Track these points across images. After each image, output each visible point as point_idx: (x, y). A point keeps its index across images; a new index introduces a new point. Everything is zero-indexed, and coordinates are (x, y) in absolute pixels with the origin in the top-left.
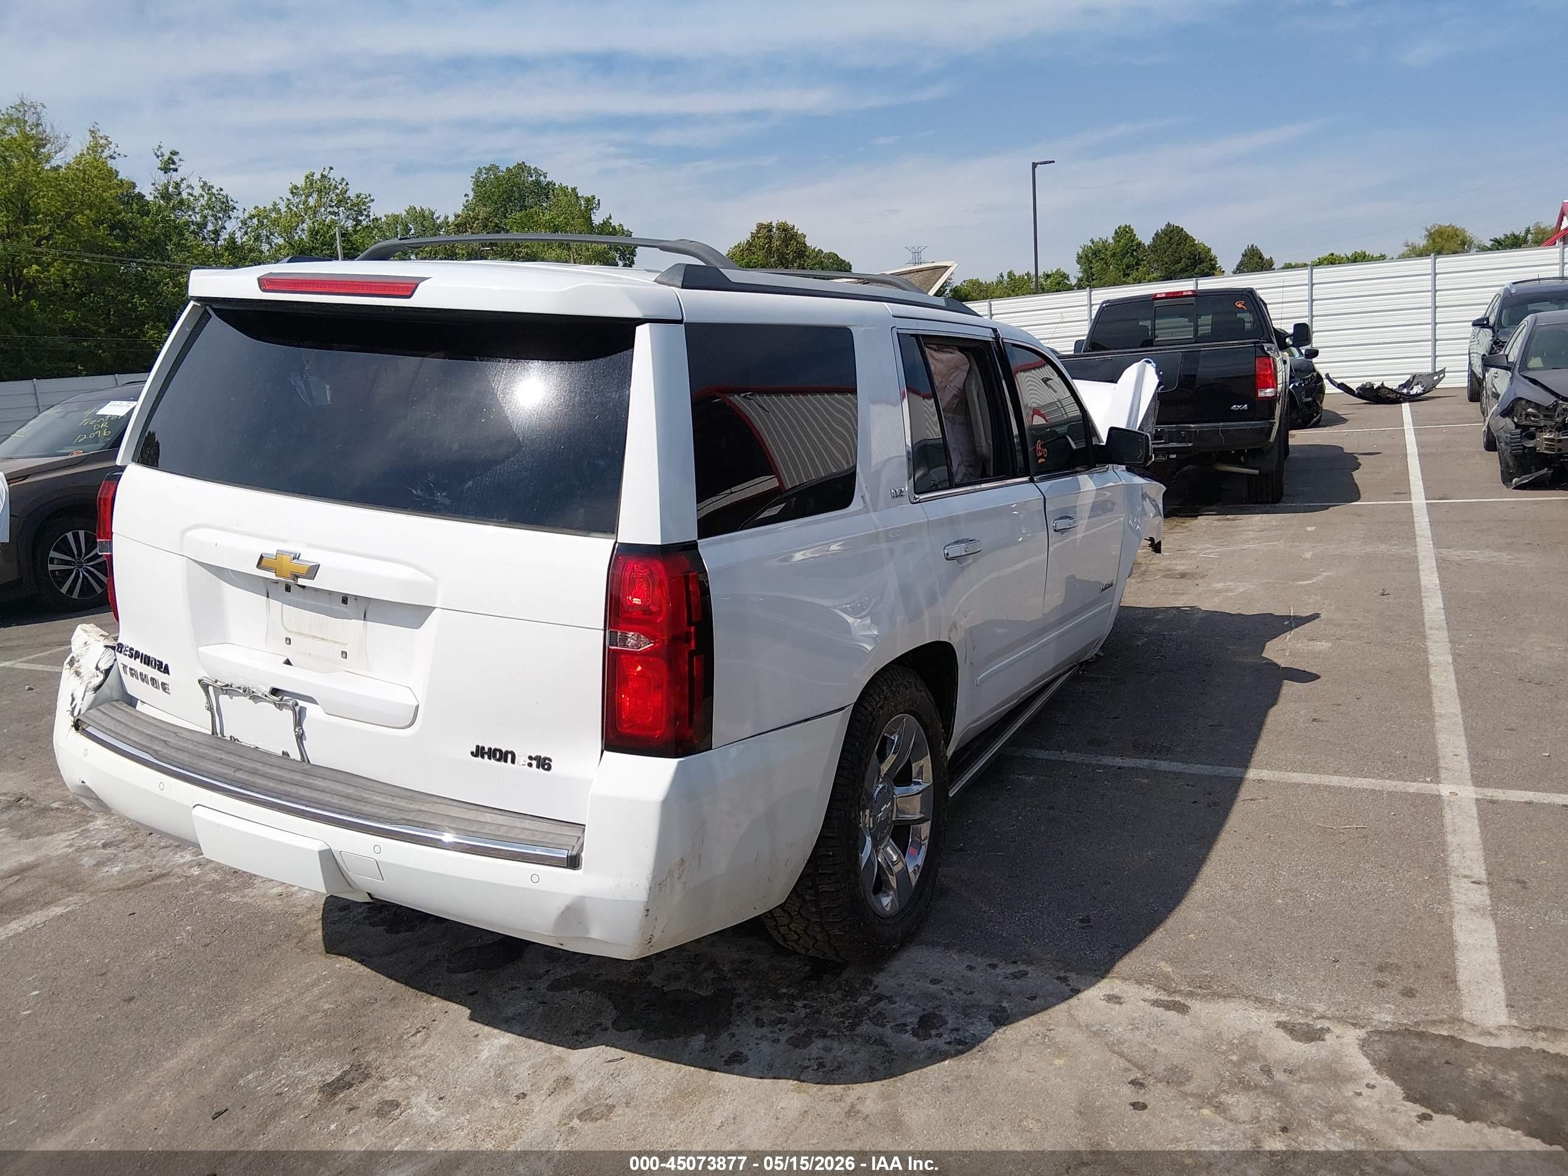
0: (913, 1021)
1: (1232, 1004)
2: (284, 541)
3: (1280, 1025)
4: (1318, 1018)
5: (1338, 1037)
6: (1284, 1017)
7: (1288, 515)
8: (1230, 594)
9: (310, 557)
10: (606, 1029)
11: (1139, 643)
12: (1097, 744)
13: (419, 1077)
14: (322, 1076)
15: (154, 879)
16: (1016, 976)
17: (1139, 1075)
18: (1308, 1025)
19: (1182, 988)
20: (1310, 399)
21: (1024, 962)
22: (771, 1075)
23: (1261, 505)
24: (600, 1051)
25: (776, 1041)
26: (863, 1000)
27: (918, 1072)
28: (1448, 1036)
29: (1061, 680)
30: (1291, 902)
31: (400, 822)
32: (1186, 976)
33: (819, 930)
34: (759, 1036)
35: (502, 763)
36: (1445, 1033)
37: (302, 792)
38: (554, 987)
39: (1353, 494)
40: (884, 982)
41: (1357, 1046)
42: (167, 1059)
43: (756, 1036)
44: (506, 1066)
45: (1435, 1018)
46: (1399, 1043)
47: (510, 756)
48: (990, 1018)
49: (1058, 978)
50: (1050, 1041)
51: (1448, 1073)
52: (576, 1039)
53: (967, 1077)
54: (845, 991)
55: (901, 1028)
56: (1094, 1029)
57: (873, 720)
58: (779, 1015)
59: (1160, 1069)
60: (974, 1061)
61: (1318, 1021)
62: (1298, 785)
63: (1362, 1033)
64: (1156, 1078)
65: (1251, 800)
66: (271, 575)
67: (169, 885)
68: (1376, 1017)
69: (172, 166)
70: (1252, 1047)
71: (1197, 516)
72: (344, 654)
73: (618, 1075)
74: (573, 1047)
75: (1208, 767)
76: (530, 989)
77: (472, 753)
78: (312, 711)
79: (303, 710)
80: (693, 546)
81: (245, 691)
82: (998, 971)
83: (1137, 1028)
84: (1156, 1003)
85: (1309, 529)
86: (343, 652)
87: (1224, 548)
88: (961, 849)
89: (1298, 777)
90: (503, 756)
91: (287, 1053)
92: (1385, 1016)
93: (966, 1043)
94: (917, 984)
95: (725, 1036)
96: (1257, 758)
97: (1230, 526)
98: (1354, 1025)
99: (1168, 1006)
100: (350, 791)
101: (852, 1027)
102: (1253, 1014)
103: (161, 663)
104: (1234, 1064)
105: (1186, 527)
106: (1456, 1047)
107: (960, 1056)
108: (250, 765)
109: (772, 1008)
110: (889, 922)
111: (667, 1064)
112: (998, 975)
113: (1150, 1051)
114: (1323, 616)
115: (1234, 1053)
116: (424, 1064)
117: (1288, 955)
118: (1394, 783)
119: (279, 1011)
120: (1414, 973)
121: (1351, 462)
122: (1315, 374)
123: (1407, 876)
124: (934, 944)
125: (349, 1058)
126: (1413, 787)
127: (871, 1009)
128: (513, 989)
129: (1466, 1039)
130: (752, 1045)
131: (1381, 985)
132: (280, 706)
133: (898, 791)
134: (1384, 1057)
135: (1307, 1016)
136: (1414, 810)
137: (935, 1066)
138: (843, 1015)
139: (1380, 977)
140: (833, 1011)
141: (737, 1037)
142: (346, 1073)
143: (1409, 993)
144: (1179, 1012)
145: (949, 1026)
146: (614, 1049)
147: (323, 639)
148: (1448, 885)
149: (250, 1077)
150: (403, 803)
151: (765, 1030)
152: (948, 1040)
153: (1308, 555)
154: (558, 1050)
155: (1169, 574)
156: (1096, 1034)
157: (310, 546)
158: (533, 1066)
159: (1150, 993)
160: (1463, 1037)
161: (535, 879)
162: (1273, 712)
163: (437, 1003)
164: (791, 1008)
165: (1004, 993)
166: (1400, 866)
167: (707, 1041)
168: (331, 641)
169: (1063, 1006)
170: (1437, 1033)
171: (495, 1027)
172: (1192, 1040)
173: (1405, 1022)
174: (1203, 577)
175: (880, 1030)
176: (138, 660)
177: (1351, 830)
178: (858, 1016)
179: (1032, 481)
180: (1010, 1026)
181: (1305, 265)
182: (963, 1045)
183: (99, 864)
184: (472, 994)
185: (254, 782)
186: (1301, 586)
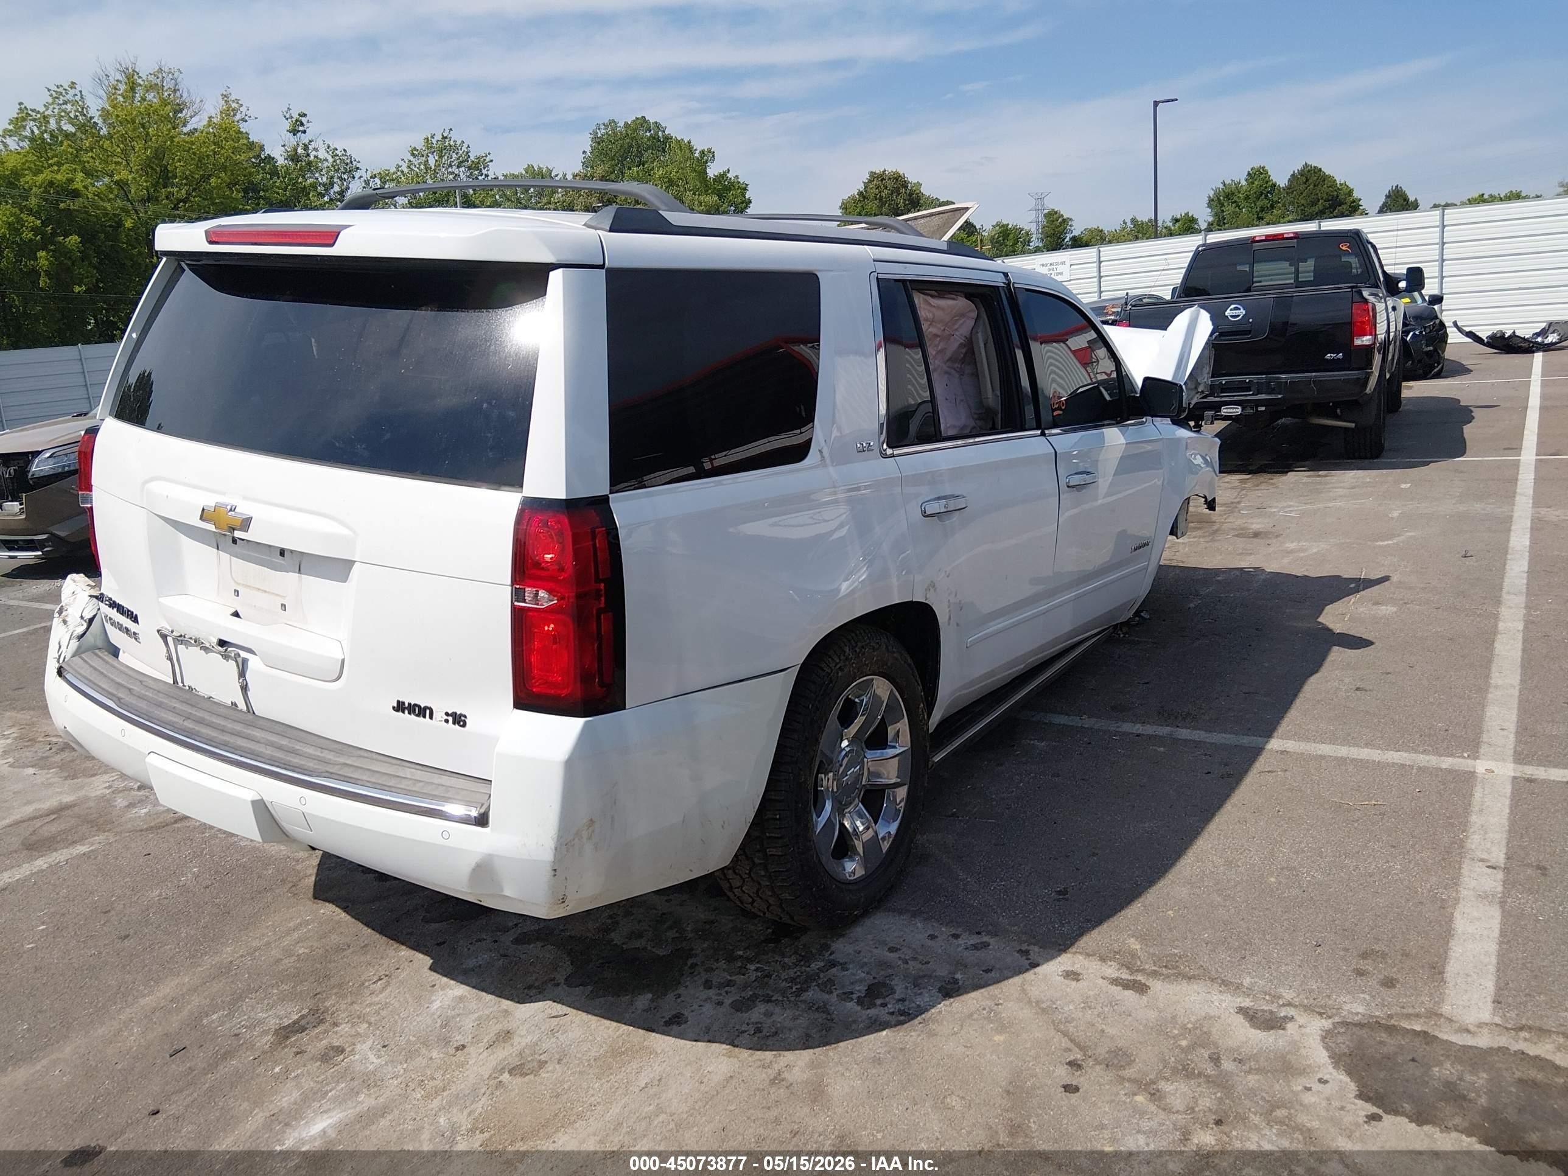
0: (860, 989)
1: (1195, 987)
2: (224, 494)
3: (1242, 1011)
4: (1284, 1005)
5: (1300, 1027)
6: (1247, 1003)
7: (1385, 471)
8: (1302, 554)
9: (244, 509)
10: (558, 985)
11: (1192, 605)
12: (1120, 710)
13: (370, 1024)
14: (281, 1019)
15: (176, 822)
16: (975, 947)
17: (1079, 1056)
18: (1271, 1012)
19: (1147, 967)
20: (1431, 348)
21: (989, 933)
22: (706, 1038)
23: (1359, 461)
24: (547, 1007)
25: (720, 1003)
26: (815, 966)
27: (853, 1041)
28: (1420, 1032)
29: (1088, 644)
30: (1284, 881)
31: (324, 775)
32: (1154, 955)
33: (770, 893)
34: (705, 997)
35: (421, 719)
36: (1418, 1028)
37: (241, 742)
38: (517, 941)
39: (1458, 448)
40: (841, 948)
41: (1319, 1038)
42: (144, 996)
43: (701, 998)
44: (453, 1017)
45: (1411, 1011)
46: (1365, 1036)
47: (428, 712)
48: (940, 990)
49: (1020, 951)
50: (995, 1015)
51: (1411, 1072)
52: (525, 993)
53: (902, 1049)
54: (800, 955)
55: (847, 996)
56: (1044, 1006)
57: (831, 681)
58: (729, 978)
59: (1102, 1051)
60: (912, 1034)
61: (1283, 1009)
62: (1323, 757)
63: (1327, 1024)
64: (1096, 1059)
65: (1269, 772)
66: (211, 527)
67: (189, 827)
68: (1347, 1007)
69: (301, 128)
70: (1205, 1033)
71: (1287, 472)
72: (284, 607)
73: (558, 1031)
74: (521, 1001)
75: (1232, 736)
76: (496, 941)
77: (394, 708)
78: (254, 663)
79: (245, 661)
80: (605, 500)
81: (195, 642)
82: (960, 941)
83: (1090, 1008)
84: (1116, 982)
85: (1403, 486)
86: (282, 605)
87: (1308, 506)
88: (953, 815)
89: (1325, 749)
90: (421, 711)
91: (253, 995)
92: (1356, 1007)
93: (909, 1014)
94: (875, 951)
95: (671, 996)
96: (1284, 727)
97: (1320, 483)
98: (1321, 1014)
99: (1127, 985)
100: (284, 742)
101: (798, 994)
102: (1215, 997)
103: (132, 613)
104: (1182, 1049)
105: (1273, 484)
106: (1427, 1044)
107: (899, 1027)
108: (200, 714)
109: (724, 970)
110: (851, 887)
111: (607, 1023)
112: (959, 946)
113: (1096, 1031)
114: (1395, 578)
115: (1185, 1038)
116: (377, 1013)
117: (1268, 937)
118: (1428, 758)
119: (257, 954)
120: (1400, 962)
121: (1465, 414)
122: (1437, 321)
123: (1418, 857)
124: (901, 912)
125: (310, 1003)
126: (1447, 762)
127: (822, 975)
128: (479, 940)
129: (1440, 1036)
130: (695, 1006)
131: (1360, 973)
132: (226, 657)
133: (870, 754)
134: (1346, 1050)
135: (1273, 1003)
136: (1442, 787)
137: (872, 1036)
138: (793, 980)
139: (1363, 965)
140: (784, 975)
141: (682, 998)
142: (303, 1017)
143: (1389, 983)
144: (1137, 991)
145: (897, 996)
146: (560, 1005)
147: (265, 592)
148: (1460, 868)
149: (215, 1017)
150: (330, 756)
151: (711, 993)
152: (891, 1011)
153: (1395, 514)
154: (506, 1004)
155: (1242, 533)
156: (1044, 1011)
157: (245, 498)
158: (479, 1018)
159: (1112, 970)
160: (1436, 1033)
161: (446, 835)
162: (1313, 679)
163: (405, 952)
164: (742, 971)
165: (961, 965)
166: (1413, 846)
167: (652, 1000)
168: (272, 594)
169: (1017, 980)
170: (1408, 1027)
171: (452, 979)
172: (1144, 1022)
173: (1377, 1014)
174: (1277, 537)
175: (826, 996)
176: (115, 609)
177: (1368, 807)
178: (807, 982)
179: (1043, 434)
180: (958, 998)
181: (1439, 206)
182: (906, 1015)
183: (131, 805)
184: (439, 944)
185: (198, 732)
186: (1380, 546)
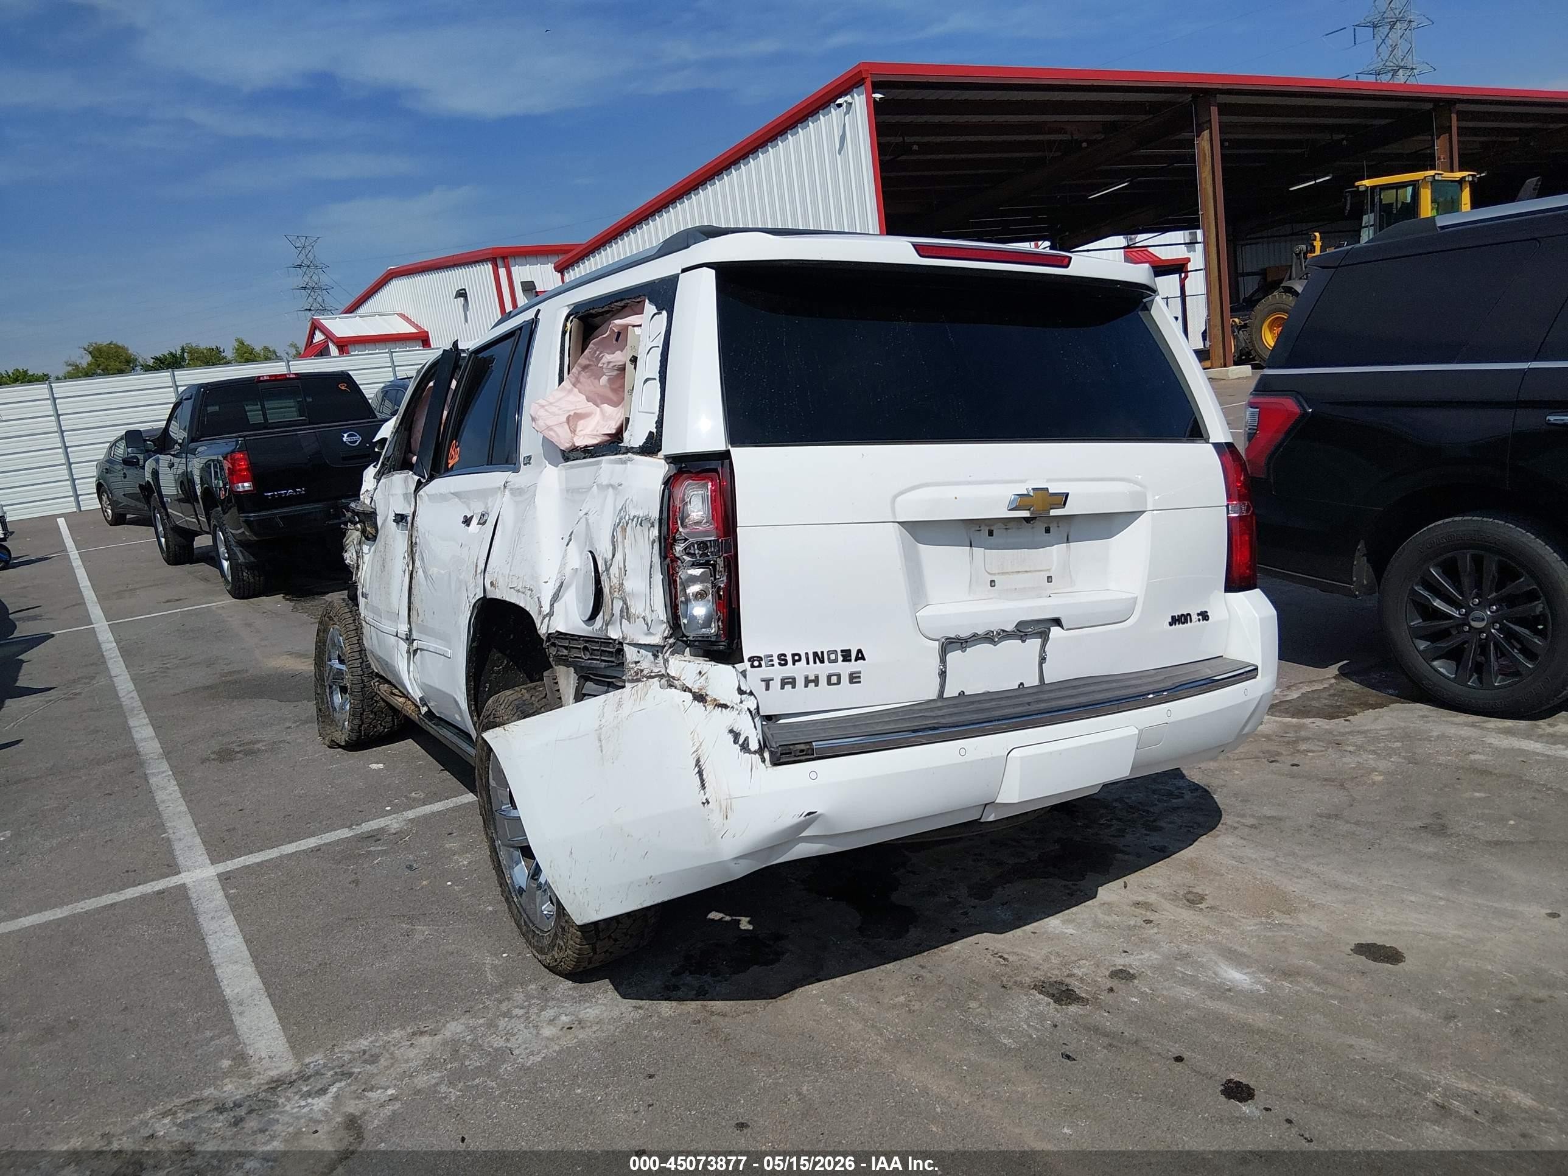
14: (1039, 1003)
24: (1107, 889)
38: (982, 898)
52: (1079, 896)
72: (1050, 579)
76: (974, 907)
86: (1047, 578)
95: (1125, 848)
111: (1146, 869)
125: (1018, 990)
128: (964, 913)
146: (1108, 884)
147: (1026, 572)
161: (1246, 692)
167: (1127, 854)
168: (1036, 571)
171: (1027, 925)
184: (954, 931)
